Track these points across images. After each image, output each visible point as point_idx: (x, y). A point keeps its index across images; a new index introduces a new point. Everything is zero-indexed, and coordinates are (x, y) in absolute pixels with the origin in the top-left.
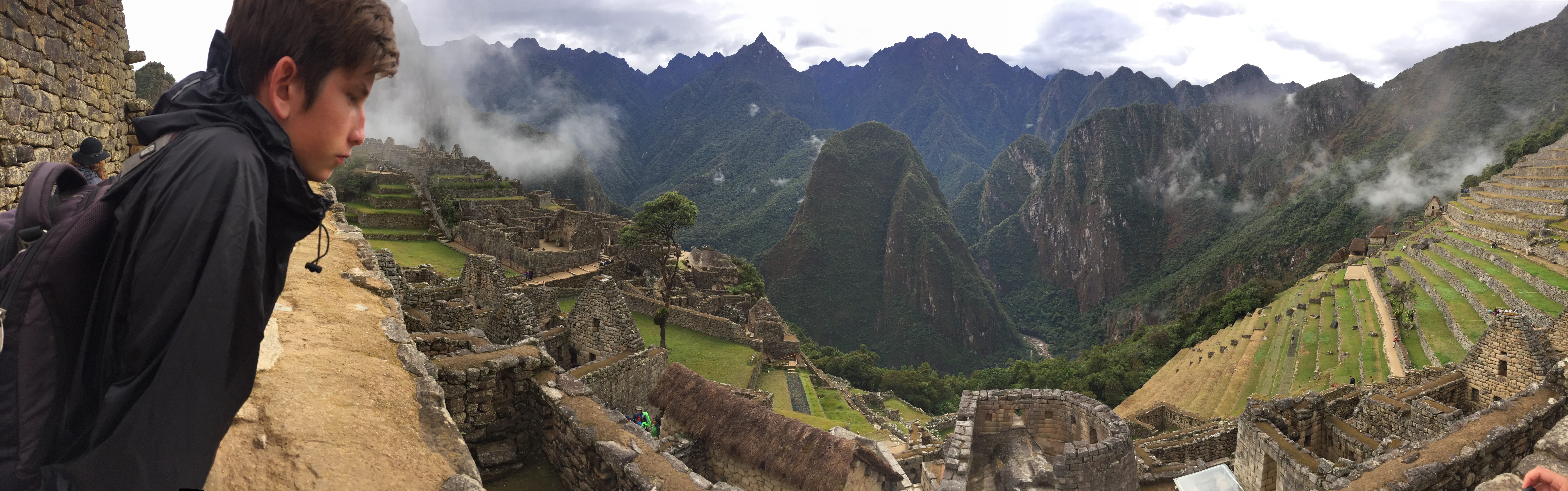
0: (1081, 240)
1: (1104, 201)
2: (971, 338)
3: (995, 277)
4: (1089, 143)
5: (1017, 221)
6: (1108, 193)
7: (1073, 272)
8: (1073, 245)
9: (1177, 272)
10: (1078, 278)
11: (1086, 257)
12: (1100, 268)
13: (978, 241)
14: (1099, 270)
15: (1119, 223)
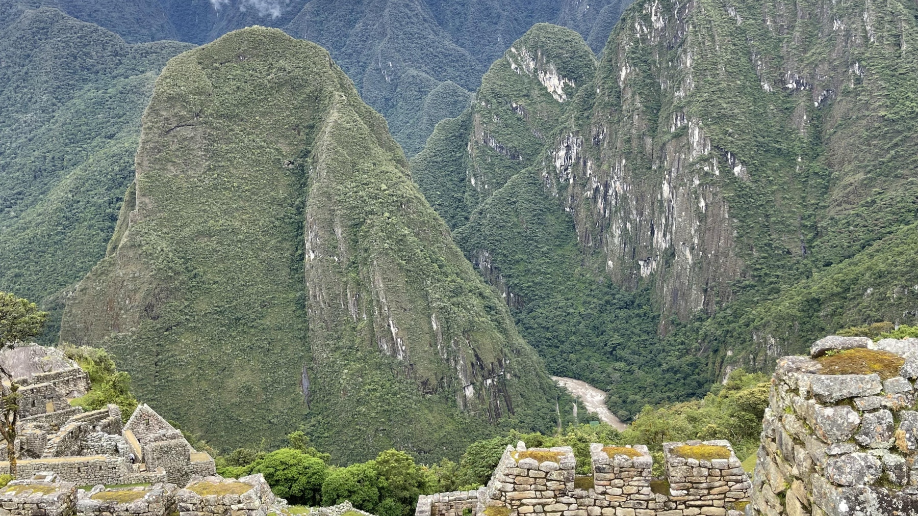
0: (657, 204)
1: (697, 132)
2: (470, 392)
3: (503, 280)
4: (663, 29)
5: (534, 180)
6: (704, 116)
7: (641, 263)
8: (641, 214)
9: (847, 261)
10: (651, 274)
11: (665, 236)
12: (691, 253)
13: (467, 219)
14: (689, 257)
15: (726, 171)
